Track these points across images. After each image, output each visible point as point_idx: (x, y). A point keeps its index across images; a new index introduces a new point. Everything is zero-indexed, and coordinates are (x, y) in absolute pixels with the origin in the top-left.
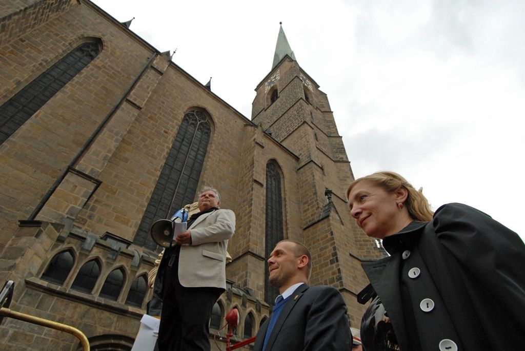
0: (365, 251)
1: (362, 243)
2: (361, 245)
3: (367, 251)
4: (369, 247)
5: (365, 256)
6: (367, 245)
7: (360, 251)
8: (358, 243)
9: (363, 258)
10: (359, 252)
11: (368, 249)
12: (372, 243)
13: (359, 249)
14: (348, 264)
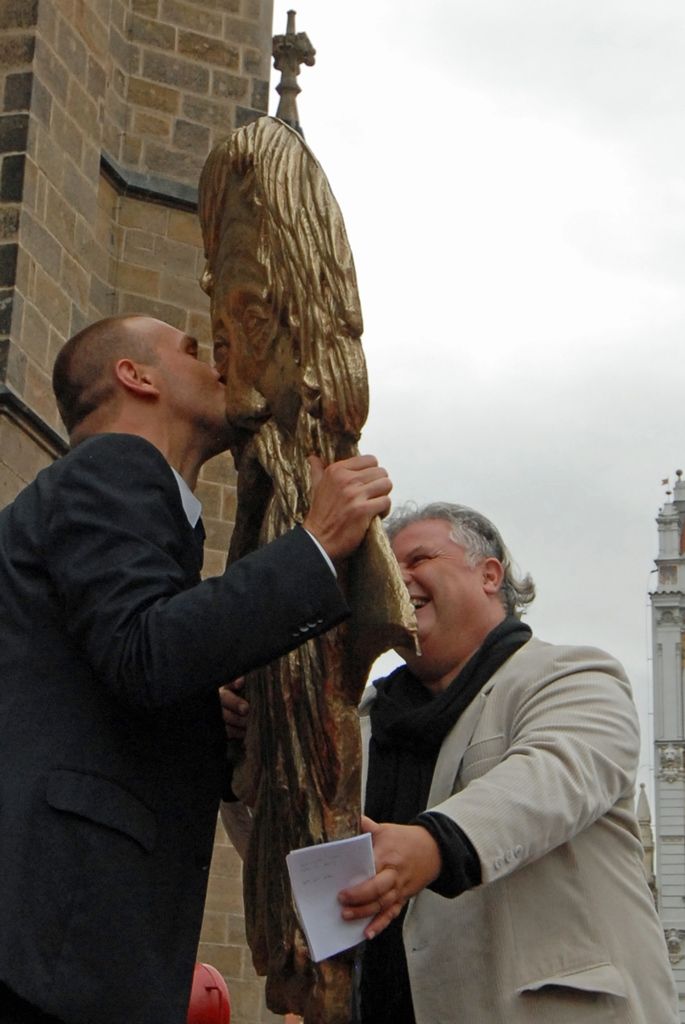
0: (170, 121)
1: (175, 54)
2: (157, 69)
3: (179, 124)
4: (209, 96)
5: (156, 159)
6: (202, 86)
7: (136, 111)
8: (142, 47)
9: (141, 168)
10: (125, 121)
11: (198, 110)
12: (240, 72)
13: (138, 95)
14: (70, 222)
